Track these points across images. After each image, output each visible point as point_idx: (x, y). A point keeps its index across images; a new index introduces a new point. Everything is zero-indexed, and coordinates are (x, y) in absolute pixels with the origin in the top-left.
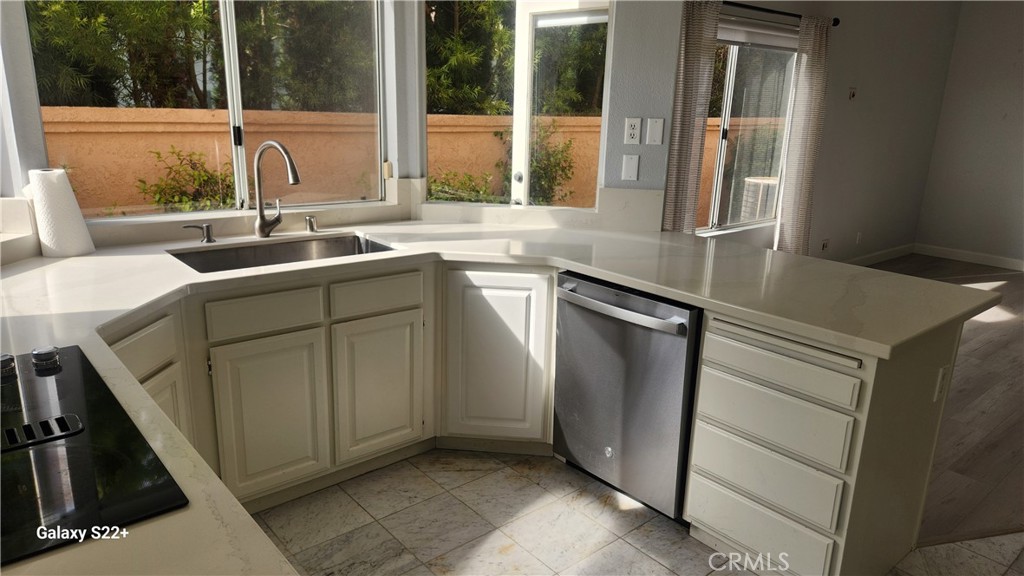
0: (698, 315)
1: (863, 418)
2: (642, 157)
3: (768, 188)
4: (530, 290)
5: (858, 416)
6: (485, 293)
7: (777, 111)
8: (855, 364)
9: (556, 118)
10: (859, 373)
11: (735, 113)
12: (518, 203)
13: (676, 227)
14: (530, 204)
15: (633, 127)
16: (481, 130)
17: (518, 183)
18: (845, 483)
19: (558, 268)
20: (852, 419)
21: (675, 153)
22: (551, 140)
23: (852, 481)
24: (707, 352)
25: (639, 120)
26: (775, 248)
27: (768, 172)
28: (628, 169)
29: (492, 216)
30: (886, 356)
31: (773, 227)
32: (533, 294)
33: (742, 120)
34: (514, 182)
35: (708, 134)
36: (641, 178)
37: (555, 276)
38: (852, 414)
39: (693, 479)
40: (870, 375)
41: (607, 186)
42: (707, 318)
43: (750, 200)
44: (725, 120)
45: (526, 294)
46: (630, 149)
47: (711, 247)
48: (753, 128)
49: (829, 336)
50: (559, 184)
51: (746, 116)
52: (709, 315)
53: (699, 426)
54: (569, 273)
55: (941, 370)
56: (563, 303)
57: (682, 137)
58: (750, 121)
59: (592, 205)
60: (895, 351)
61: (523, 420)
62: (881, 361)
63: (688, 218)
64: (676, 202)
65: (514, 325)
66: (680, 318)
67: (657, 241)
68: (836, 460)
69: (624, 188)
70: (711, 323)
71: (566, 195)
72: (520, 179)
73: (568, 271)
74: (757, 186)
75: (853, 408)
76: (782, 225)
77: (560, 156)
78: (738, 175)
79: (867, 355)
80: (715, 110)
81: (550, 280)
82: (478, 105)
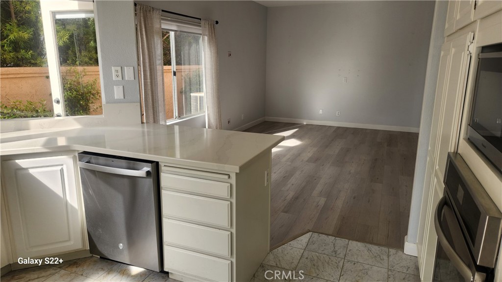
0: (156, 165)
1: (234, 201)
2: (125, 87)
3: (200, 97)
4: (62, 165)
5: (232, 200)
6: (31, 171)
7: (198, 63)
8: (227, 177)
9: (85, 67)
10: (229, 181)
11: (178, 63)
12: (58, 116)
13: (156, 120)
14: (67, 115)
15: (117, 71)
16: (37, 75)
17: (57, 104)
18: (231, 232)
19: (78, 151)
20: (229, 202)
21: (149, 83)
22: (83, 79)
23: (234, 231)
24: (163, 183)
25: (120, 68)
26: (207, 127)
27: (199, 90)
28: (118, 93)
29: (36, 124)
30: (238, 172)
31: (205, 115)
32: (65, 167)
33: (183, 67)
34: (55, 105)
35: (165, 74)
36: (126, 97)
37: (77, 155)
38: (229, 200)
39: (166, 248)
40: (233, 181)
41: (107, 103)
42: (161, 166)
43: (195, 104)
44: (173, 67)
45: (60, 168)
46: (117, 83)
47: (177, 128)
48: (188, 70)
49: (214, 166)
50: (92, 103)
51: (184, 65)
52: (161, 164)
53: (165, 221)
54: (85, 153)
55: (266, 172)
56: (83, 170)
57: (151, 75)
58: (187, 67)
59: (101, 113)
60: (241, 168)
61: (69, 240)
62: (236, 173)
63: (161, 115)
64: (153, 108)
65: (55, 187)
66: (147, 168)
67: (139, 129)
68: (225, 223)
69: (117, 103)
70: (163, 168)
71: (97, 108)
72: (58, 102)
73: (84, 151)
74: (196, 97)
75: (229, 197)
76: (208, 115)
77: (90, 87)
78: (185, 93)
79: (231, 172)
80: (168, 62)
81: (74, 158)
82: (33, 61)
